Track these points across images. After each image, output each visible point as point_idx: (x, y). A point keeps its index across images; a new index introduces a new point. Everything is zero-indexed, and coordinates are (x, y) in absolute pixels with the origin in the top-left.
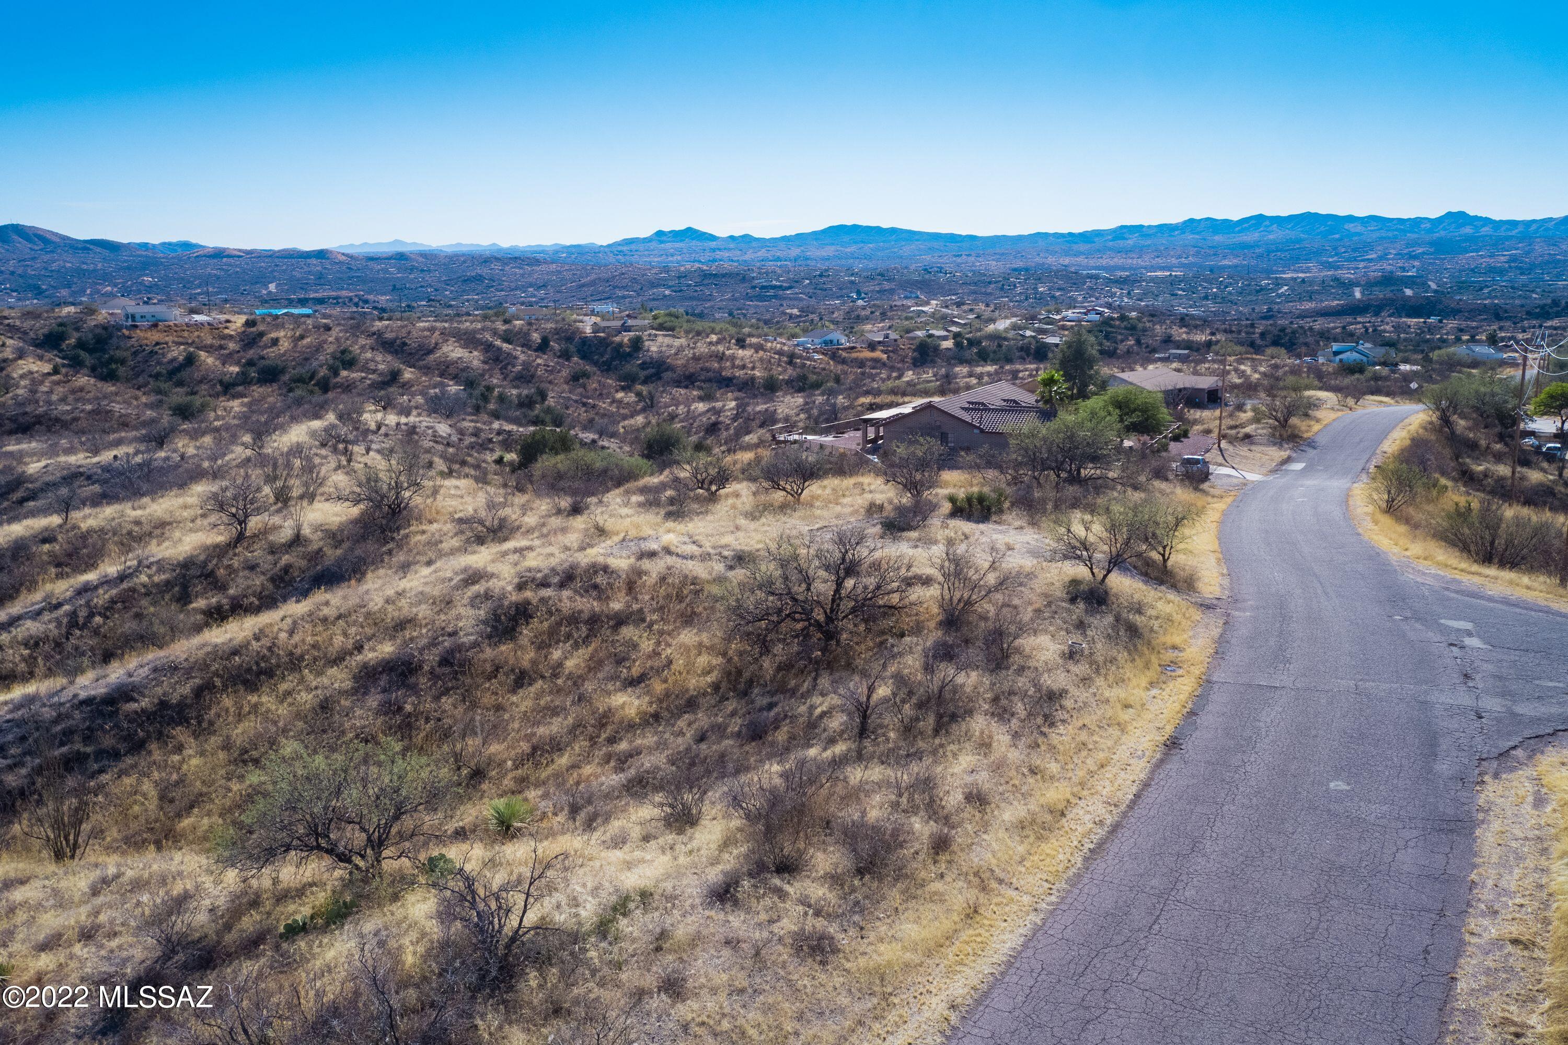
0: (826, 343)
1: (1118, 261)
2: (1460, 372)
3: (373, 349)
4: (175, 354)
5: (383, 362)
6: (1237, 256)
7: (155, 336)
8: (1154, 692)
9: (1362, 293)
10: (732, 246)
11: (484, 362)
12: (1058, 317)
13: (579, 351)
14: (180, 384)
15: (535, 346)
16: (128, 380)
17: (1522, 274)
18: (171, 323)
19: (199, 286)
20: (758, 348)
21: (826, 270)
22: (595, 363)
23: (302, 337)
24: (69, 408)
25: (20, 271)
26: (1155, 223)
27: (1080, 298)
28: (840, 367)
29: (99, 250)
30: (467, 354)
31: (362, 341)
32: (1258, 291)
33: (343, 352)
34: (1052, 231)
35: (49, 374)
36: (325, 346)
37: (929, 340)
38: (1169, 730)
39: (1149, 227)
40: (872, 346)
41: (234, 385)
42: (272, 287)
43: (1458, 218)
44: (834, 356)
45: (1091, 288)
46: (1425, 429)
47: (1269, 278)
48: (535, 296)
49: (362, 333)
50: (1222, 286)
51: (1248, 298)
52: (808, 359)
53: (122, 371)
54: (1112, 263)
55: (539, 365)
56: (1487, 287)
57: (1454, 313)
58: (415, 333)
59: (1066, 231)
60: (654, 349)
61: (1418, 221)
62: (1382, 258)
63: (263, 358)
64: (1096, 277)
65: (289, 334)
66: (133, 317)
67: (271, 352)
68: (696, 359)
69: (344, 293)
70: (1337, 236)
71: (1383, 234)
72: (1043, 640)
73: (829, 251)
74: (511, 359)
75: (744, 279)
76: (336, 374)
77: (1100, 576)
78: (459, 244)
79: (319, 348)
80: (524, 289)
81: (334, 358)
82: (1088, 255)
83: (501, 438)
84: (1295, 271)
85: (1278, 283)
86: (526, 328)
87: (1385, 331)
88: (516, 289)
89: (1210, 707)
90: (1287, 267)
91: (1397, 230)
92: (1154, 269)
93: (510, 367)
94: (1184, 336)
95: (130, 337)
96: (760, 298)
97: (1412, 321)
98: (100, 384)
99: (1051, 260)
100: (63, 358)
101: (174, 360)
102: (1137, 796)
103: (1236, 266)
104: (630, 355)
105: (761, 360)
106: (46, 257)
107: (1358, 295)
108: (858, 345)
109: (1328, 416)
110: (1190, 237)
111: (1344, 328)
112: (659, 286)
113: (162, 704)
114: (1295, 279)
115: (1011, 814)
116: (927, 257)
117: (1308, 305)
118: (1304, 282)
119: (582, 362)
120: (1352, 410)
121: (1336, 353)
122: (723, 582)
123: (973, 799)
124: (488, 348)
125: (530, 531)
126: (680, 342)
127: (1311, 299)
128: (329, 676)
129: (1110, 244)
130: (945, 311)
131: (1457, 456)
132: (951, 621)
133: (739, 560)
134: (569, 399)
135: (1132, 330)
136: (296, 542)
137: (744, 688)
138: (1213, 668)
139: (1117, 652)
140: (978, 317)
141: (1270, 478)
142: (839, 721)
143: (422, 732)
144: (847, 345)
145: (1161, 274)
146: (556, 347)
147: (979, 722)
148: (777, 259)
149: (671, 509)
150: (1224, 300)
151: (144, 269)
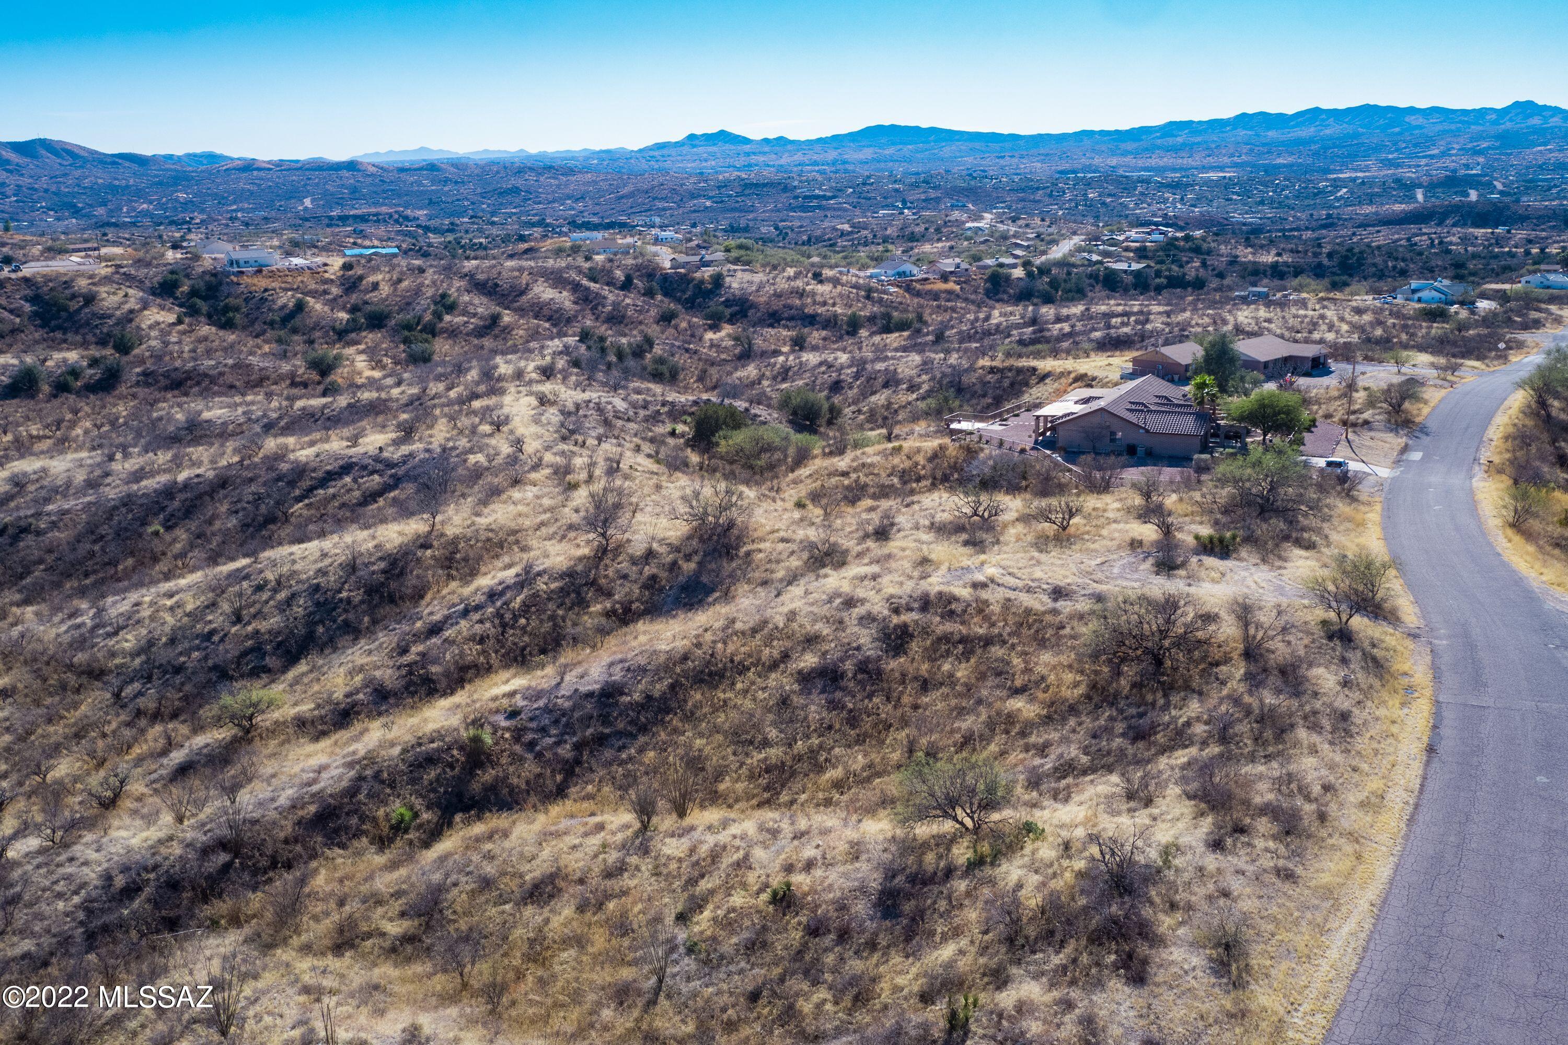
0: (900, 274)
1: (1168, 161)
2: (1539, 310)
3: (469, 292)
4: (283, 300)
5: (482, 306)
6: (1292, 153)
7: (261, 282)
8: (1406, 711)
9: (1425, 196)
10: (767, 149)
11: (575, 303)
12: (1121, 238)
13: (661, 288)
14: (295, 331)
15: (619, 284)
16: (244, 328)
18: (273, 269)
19: (235, 203)
20: (836, 282)
21: (869, 177)
22: (678, 300)
23: (400, 281)
24: (212, 363)
25: (53, 188)
26: (1205, 118)
28: (916, 300)
29: (127, 164)
30: (558, 295)
31: (457, 283)
32: (1316, 195)
33: (444, 296)
34: (1097, 129)
35: (174, 324)
36: (424, 289)
37: (1001, 270)
38: (1425, 739)
39: (1199, 122)
40: (945, 277)
41: (346, 331)
42: (308, 202)
43: (1525, 108)
44: (908, 288)
45: (1142, 194)
46: (1524, 413)
47: (1327, 180)
48: (573, 209)
49: (455, 274)
50: (1278, 189)
51: (1306, 202)
52: (885, 292)
53: (238, 318)
54: (1161, 163)
55: (628, 304)
56: (1555, 186)
57: (1522, 219)
58: (504, 274)
59: (1112, 128)
60: (735, 285)
61: (1482, 112)
62: (1444, 154)
63: (366, 303)
64: (1147, 181)
65: (388, 276)
66: (237, 263)
67: (373, 296)
68: (778, 295)
69: (384, 209)
70: (1397, 130)
71: (1446, 126)
72: (1320, 671)
73: (867, 153)
74: (600, 298)
75: (786, 189)
76: (440, 319)
77: (1344, 619)
78: (486, 151)
79: (417, 292)
80: (561, 200)
81: (435, 302)
82: (1136, 154)
83: (666, 409)
84: (1356, 171)
85: (1337, 184)
86: (608, 265)
87: (1451, 243)
88: (554, 201)
89: (1445, 722)
90: (1344, 166)
91: (1461, 122)
92: (1205, 169)
93: (600, 308)
94: (1250, 257)
95: (238, 284)
96: (804, 209)
97: (1481, 232)
98: (221, 333)
99: (1097, 161)
100: (182, 307)
101: (284, 307)
102: (1422, 785)
103: (1291, 165)
104: (711, 292)
105: (841, 295)
106: (78, 173)
107: (1420, 197)
108: (930, 276)
109: (1433, 395)
110: (1242, 133)
111: (1409, 240)
112: (699, 196)
113: (649, 698)
114: (1354, 180)
115: (1353, 797)
116: (969, 159)
117: (1368, 209)
118: (1363, 183)
119: (666, 300)
120: (1452, 385)
121: (1414, 291)
122: (1055, 612)
123: (1327, 788)
124: (576, 287)
125: (859, 555)
126: (759, 277)
127: (1371, 203)
128: (774, 679)
129: (1159, 141)
130: (1002, 227)
131: (1554, 441)
132: (1249, 654)
133: (1058, 593)
134: (673, 345)
135: (1197, 250)
136: (650, 554)
137: (1112, 700)
138: (1437, 691)
139: (1372, 680)
140: (1038, 236)
141: (1397, 472)
142: (1199, 729)
143: (867, 723)
144: (920, 276)
145: (1214, 175)
146: (640, 284)
147: (1302, 733)
148: (815, 163)
149: (964, 536)
150: (1281, 205)
151: (176, 184)
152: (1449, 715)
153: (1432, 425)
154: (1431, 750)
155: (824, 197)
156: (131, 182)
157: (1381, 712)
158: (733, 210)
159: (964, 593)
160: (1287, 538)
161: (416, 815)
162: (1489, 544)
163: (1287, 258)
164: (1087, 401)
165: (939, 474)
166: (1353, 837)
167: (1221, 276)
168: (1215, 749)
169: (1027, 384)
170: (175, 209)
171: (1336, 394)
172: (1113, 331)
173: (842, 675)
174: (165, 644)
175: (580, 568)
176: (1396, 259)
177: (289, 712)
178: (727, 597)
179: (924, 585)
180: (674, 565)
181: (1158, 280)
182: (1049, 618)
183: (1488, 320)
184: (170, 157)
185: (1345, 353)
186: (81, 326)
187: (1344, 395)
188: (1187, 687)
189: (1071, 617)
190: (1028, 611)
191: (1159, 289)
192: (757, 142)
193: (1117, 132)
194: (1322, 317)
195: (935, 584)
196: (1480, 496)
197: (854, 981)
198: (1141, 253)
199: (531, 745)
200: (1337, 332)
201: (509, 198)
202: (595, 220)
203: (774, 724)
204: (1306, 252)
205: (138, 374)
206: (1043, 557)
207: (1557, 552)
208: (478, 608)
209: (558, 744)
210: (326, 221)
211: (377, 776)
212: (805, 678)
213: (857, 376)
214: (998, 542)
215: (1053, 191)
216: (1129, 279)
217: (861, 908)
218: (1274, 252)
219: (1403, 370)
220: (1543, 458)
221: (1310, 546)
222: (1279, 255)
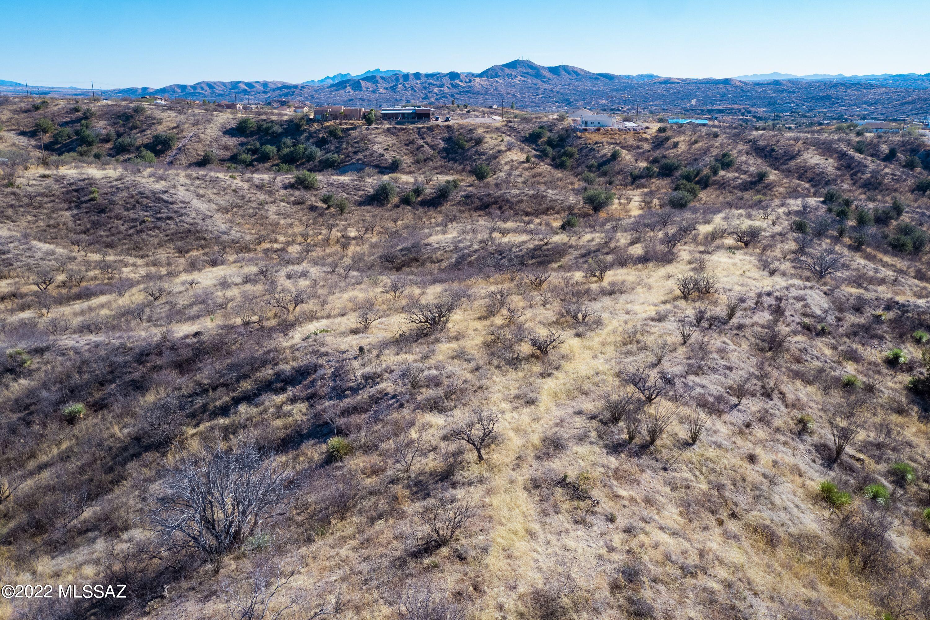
3: (747, 153)
4: (605, 151)
5: (755, 165)
7: (597, 137)
11: (838, 169)
13: (923, 162)
14: (604, 174)
15: (882, 156)
16: (571, 169)
18: (609, 129)
19: (652, 101)
23: (696, 142)
24: (518, 192)
25: (562, 91)
29: (603, 79)
30: (824, 161)
31: (740, 147)
33: (724, 155)
35: (523, 162)
36: (712, 150)
41: (640, 177)
42: (694, 102)
48: (867, 110)
49: (741, 140)
53: (569, 162)
55: (887, 174)
58: (782, 142)
63: (665, 157)
65: (688, 139)
66: (586, 123)
67: (672, 153)
69: (737, 106)
74: (862, 167)
76: (716, 173)
79: (706, 151)
80: (859, 105)
81: (717, 160)
86: (876, 140)
88: (854, 105)
93: (859, 174)
95: (580, 138)
98: (553, 171)
100: (536, 150)
101: (605, 155)
106: (576, 83)
119: (925, 173)
124: (842, 156)
134: (923, 214)
146: (902, 157)
151: (625, 90)
156: (602, 88)
186: (466, 160)
201: (823, 102)
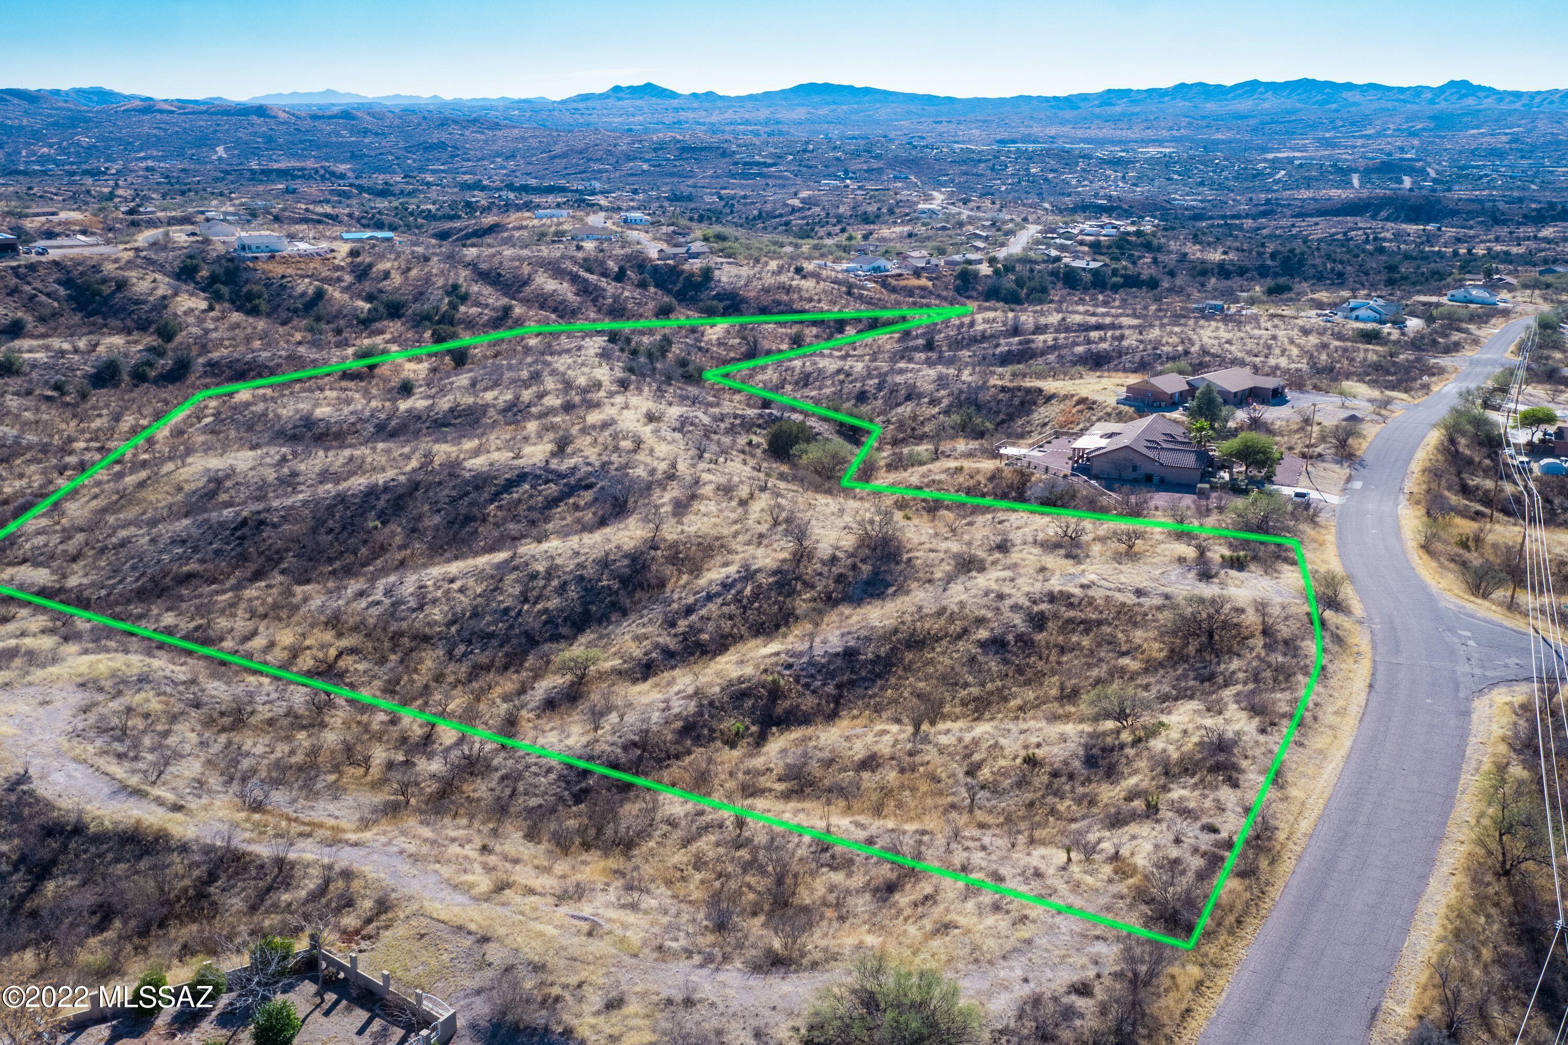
0: (875, 269)
1: (1107, 132)
2: (1459, 330)
3: (476, 282)
4: (302, 287)
5: (493, 298)
6: (1230, 129)
7: (277, 268)
8: (1357, 665)
9: (1361, 182)
10: (696, 105)
11: (576, 294)
12: (1076, 230)
13: (654, 281)
14: (320, 319)
15: (613, 275)
16: (270, 315)
17: (1522, 157)
18: (285, 254)
20: (816, 276)
21: (807, 143)
22: (671, 293)
23: (407, 269)
26: (1144, 87)
27: (1074, 182)
28: (892, 297)
29: (16, 101)
30: (559, 286)
31: (463, 273)
32: (1254, 176)
33: (455, 287)
35: (206, 310)
36: (433, 279)
37: (968, 266)
38: (1368, 681)
39: (1138, 91)
40: (917, 273)
41: (369, 320)
42: (220, 150)
43: (1461, 88)
44: (884, 284)
45: (1084, 170)
46: (1438, 449)
47: (1266, 160)
50: (1218, 169)
51: (1246, 184)
52: (864, 288)
53: (264, 307)
54: (1100, 135)
55: (627, 297)
57: (1452, 214)
58: (505, 263)
59: (1050, 94)
60: (724, 279)
61: (1418, 91)
62: (1380, 134)
63: (381, 291)
64: (1087, 156)
65: (395, 265)
66: (250, 248)
67: (386, 285)
68: (766, 290)
69: (307, 163)
70: (1334, 106)
71: (1383, 104)
72: (1308, 643)
74: (599, 290)
75: (724, 154)
76: (456, 310)
77: (1320, 612)
78: (397, 96)
79: (428, 281)
81: (447, 292)
82: (1075, 124)
84: (1292, 149)
85: (1276, 164)
87: (1385, 240)
89: (1379, 672)
90: (1282, 145)
91: (1397, 100)
92: (1145, 143)
93: (601, 300)
94: (1198, 255)
95: (255, 270)
96: (744, 176)
97: (1412, 228)
98: (251, 320)
99: (1036, 130)
100: (208, 293)
101: (303, 294)
102: (1366, 704)
103: (1230, 142)
104: (701, 285)
105: (825, 291)
107: (1356, 182)
108: (905, 272)
109: (1370, 430)
110: (1181, 104)
111: (1345, 234)
112: (635, 158)
113: (878, 657)
114: (1291, 161)
115: (1330, 709)
116: (906, 124)
117: (1306, 194)
118: (1301, 165)
119: (660, 293)
120: (1385, 419)
121: (1352, 309)
122: (1139, 604)
123: (1316, 705)
124: (574, 279)
125: (994, 563)
126: (745, 271)
127: (1308, 187)
128: (961, 645)
129: (1097, 110)
130: (954, 210)
131: (1459, 474)
132: (1266, 632)
133: (1139, 593)
135: (1148, 247)
136: (834, 559)
137: (1185, 659)
138: (1374, 655)
139: (1336, 648)
140: (993, 224)
141: (1344, 500)
142: (1241, 675)
143: (1029, 673)
144: (895, 272)
145: (1153, 151)
146: (633, 275)
147: (1300, 677)
148: (747, 122)
149: (1062, 552)
150: (1221, 187)
151: (73, 126)
152: (1381, 668)
153: (1369, 458)
154: (1371, 686)
155: (765, 164)
156: (25, 122)
157: (1344, 666)
158: (672, 175)
159: (1077, 591)
160: (1278, 557)
161: (747, 728)
162: (1408, 561)
163: (1232, 256)
164: (1110, 436)
165: (999, 492)
166: (1331, 727)
167: (1172, 274)
168: (1251, 686)
169: (1035, 403)
170: (78, 154)
171: (1295, 427)
172: (1093, 346)
173: (1008, 643)
174: (470, 618)
175: (785, 567)
176: (1334, 261)
177: (607, 665)
178: (902, 590)
179: (1048, 586)
180: (854, 567)
181: (1115, 279)
182: (1136, 609)
183: (1418, 344)
184: (57, 92)
185: (1298, 384)
186: (118, 311)
187: (1302, 429)
188: (1230, 651)
189: (1151, 608)
190: (1123, 605)
191: (1115, 288)
192: (685, 97)
193: (1055, 98)
194: (1274, 338)
195: (1056, 584)
196: (1403, 522)
197: (1085, 795)
198: (1096, 248)
199: (807, 686)
200: (1289, 357)
201: (436, 154)
202: (533, 182)
203: (970, 673)
204: (1251, 251)
205: (204, 365)
206: (1122, 567)
207: (1452, 565)
208: (718, 595)
209: (824, 685)
210: (248, 175)
211: (711, 703)
212: (982, 644)
213: (880, 387)
214: (1088, 556)
215: (996, 164)
216: (1087, 277)
217: (1077, 764)
218: (1220, 250)
219: (1347, 403)
220: (1449, 489)
221: (1294, 563)
222: (1225, 253)
